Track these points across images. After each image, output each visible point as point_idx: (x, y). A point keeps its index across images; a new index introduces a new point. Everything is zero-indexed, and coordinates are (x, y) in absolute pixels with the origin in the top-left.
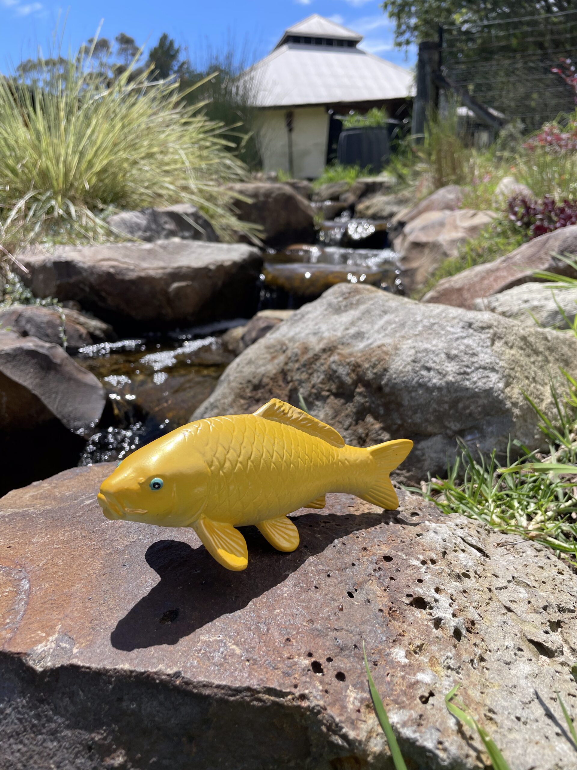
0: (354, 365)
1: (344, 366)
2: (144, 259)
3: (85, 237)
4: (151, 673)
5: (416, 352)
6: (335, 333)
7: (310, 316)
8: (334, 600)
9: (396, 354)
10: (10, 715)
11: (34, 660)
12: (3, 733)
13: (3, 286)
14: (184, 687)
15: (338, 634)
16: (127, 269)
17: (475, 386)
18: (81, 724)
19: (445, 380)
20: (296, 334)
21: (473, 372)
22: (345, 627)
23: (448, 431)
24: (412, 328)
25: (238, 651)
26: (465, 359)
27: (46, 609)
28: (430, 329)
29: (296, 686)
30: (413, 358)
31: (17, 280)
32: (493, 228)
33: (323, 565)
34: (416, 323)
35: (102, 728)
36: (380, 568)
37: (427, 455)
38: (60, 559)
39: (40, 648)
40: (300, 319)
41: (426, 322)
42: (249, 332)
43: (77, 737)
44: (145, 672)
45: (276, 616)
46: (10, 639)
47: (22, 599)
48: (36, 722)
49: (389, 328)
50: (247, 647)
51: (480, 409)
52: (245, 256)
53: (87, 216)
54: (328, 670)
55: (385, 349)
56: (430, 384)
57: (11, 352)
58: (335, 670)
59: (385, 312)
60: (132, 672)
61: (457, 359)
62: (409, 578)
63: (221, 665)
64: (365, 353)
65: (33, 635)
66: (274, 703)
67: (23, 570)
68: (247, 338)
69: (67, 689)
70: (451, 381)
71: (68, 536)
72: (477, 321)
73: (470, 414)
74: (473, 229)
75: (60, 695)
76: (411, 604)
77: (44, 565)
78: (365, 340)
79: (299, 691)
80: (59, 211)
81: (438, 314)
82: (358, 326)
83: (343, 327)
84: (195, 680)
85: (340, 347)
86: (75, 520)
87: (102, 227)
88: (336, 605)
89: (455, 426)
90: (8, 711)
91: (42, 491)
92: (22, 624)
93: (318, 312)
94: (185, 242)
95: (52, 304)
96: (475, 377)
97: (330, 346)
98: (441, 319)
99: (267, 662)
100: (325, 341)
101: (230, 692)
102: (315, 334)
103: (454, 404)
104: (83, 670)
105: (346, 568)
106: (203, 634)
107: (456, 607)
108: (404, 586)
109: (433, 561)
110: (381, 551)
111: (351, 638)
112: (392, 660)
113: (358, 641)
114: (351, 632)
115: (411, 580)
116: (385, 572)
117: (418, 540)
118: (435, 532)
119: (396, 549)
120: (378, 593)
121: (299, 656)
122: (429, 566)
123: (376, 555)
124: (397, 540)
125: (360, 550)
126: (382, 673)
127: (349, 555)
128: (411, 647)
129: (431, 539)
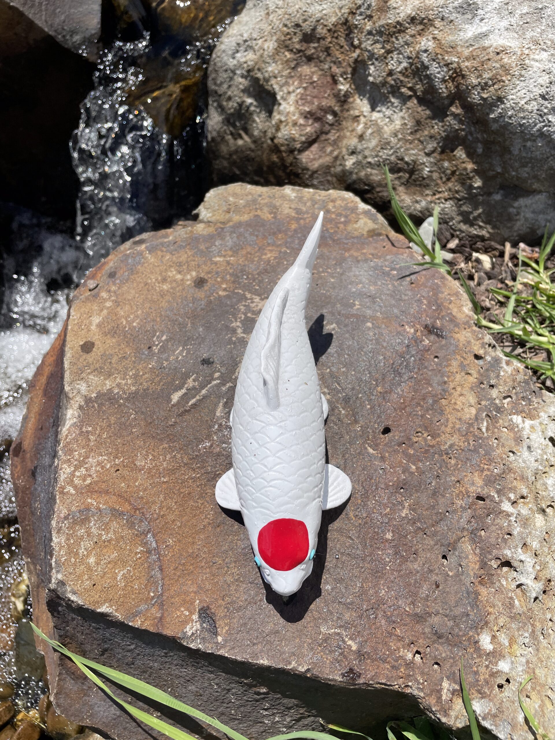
0: (455, 70)
1: (440, 65)
5: (551, 82)
9: (521, 75)
37: (522, 214)
55: (505, 59)
64: (474, 52)
67: (144, 519)
78: (477, 22)
85: (438, 23)
97: (423, 13)
107: (538, 568)
108: (494, 545)
109: (523, 497)
110: (474, 488)
111: (446, 625)
112: (479, 648)
113: (452, 628)
114: (446, 616)
115: (501, 535)
116: (477, 522)
117: (511, 462)
118: (529, 447)
119: (489, 481)
120: (470, 557)
121: (404, 648)
122: (519, 511)
123: (469, 496)
124: (490, 465)
125: (454, 485)
126: (470, 661)
127: (444, 496)
128: (495, 628)
129: (524, 462)
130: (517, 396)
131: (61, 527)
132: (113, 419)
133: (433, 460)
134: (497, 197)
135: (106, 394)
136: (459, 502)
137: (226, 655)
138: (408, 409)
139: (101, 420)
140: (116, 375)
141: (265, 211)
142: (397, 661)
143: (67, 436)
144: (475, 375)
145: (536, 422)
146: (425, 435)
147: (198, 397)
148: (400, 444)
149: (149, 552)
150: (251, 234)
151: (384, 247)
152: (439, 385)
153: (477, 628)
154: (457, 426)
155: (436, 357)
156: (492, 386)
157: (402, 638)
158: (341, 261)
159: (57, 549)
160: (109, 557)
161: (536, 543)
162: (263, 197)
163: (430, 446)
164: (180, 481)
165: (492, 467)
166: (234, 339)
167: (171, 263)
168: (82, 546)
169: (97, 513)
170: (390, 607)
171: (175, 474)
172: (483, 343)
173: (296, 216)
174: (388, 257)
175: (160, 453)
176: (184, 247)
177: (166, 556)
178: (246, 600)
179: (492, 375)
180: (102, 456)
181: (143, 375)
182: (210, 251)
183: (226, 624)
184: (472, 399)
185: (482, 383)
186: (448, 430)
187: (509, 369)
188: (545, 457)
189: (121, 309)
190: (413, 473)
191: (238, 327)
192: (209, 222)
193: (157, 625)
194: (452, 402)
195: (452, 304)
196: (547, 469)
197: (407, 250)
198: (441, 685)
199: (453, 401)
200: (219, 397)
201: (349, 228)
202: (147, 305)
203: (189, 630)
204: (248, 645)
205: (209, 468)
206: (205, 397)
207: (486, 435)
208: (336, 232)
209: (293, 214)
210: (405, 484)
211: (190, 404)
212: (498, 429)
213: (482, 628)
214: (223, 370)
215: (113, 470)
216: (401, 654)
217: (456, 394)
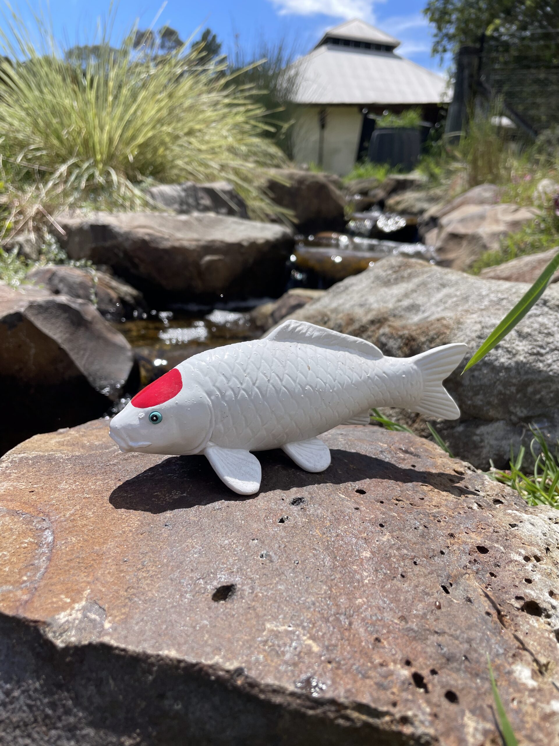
0: (407, 339)
1: (395, 339)
2: (179, 230)
3: (123, 206)
4: (205, 665)
5: (483, 327)
6: (385, 305)
7: (355, 288)
8: (427, 594)
9: (458, 328)
10: (17, 699)
11: (54, 632)
12: (7, 721)
13: (39, 247)
14: (248, 689)
15: (440, 638)
16: (162, 238)
17: (549, 369)
18: (108, 722)
19: (515, 359)
20: (339, 305)
21: (547, 353)
22: (447, 630)
23: (513, 417)
24: (477, 302)
25: (316, 648)
26: (539, 339)
27: (73, 568)
28: (498, 304)
29: (394, 704)
30: (478, 333)
31: (53, 240)
32: (536, 225)
33: (407, 550)
34: (482, 297)
35: (134, 731)
36: (475, 560)
37: (486, 441)
38: (90, 510)
39: (62, 617)
40: (344, 291)
41: (493, 297)
42: (279, 308)
43: (101, 738)
44: (197, 664)
45: (359, 607)
46: (26, 602)
47: (43, 553)
48: (49, 712)
49: (450, 302)
50: (326, 643)
51: (552, 395)
52: (278, 235)
53: (126, 186)
54: (434, 686)
55: (445, 322)
56: (497, 363)
57: (43, 304)
58: (443, 687)
59: (443, 286)
60: (179, 661)
61: (530, 338)
62: (514, 576)
63: (295, 665)
64: (421, 326)
65: (54, 600)
66: (366, 725)
67: (47, 519)
68: (277, 315)
69: (94, 675)
70: (522, 361)
71: (100, 485)
72: (553, 299)
73: (540, 401)
74: (515, 224)
75: (83, 682)
76: (522, 609)
77: (72, 515)
78: (420, 313)
79: (400, 711)
80: (100, 179)
81: (507, 289)
82: (412, 299)
83: (395, 299)
84: (263, 682)
85: (391, 319)
86: (108, 468)
87: (139, 198)
88: (431, 600)
89: (522, 412)
90: (16, 693)
91: (69, 438)
92: (42, 584)
93: (364, 285)
94: (220, 217)
95: (86, 266)
96: (549, 359)
97: (380, 317)
98: (511, 295)
99: (354, 667)
100: (374, 313)
101: (308, 703)
102: (361, 305)
103: (523, 387)
104: (117, 652)
105: (434, 556)
106: (268, 620)
108: (510, 586)
109: (536, 557)
112: (515, 680)
115: (517, 579)
118: (532, 524)
119: (490, 540)
124: (488, 529)
129: (529, 531)
130: (508, 502)
133: (418, 516)
134: (460, 429)
138: (385, 484)
146: (407, 502)
148: (377, 501)
154: (444, 503)
156: (478, 491)
172: (462, 465)
179: (476, 483)
186: (434, 504)
194: (435, 491)
210: (385, 522)
213: (514, 658)
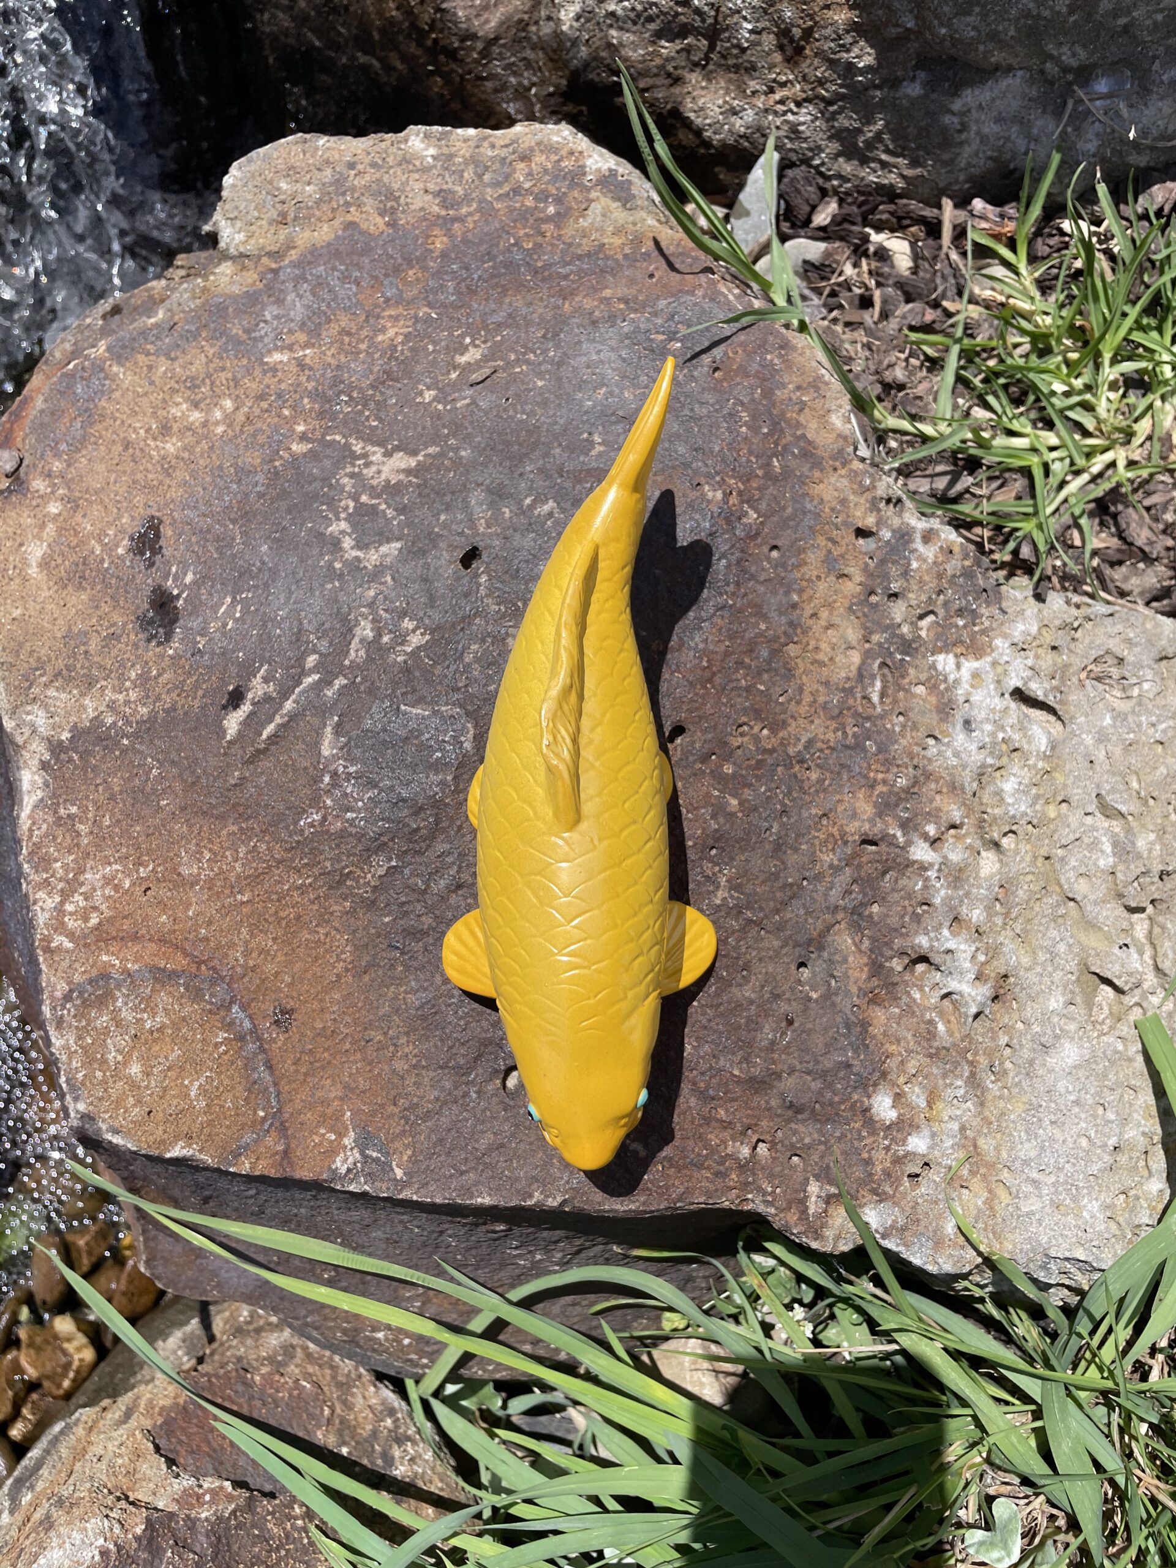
23: (1049, 66)
37: (974, 128)
51: (1159, 17)
73: (1126, 30)
107: (982, 958)
108: (896, 930)
109: (954, 826)
110: (857, 824)
111: (809, 1088)
112: (871, 1119)
113: (820, 1093)
114: (809, 1073)
115: (910, 909)
116: (863, 891)
117: (930, 760)
118: (967, 723)
119: (885, 807)
120: (851, 959)
121: (734, 1140)
122: (945, 857)
123: (846, 843)
124: (888, 771)
125: (816, 823)
126: (856, 1144)
127: (796, 850)
128: (902, 1080)
129: (957, 754)
130: (947, 611)
131: (62, 1016)
132: (116, 782)
133: (772, 780)
134: (914, 90)
135: (89, 728)
136: (828, 858)
137: (415, 1198)
138: (718, 680)
139: (92, 788)
140: (104, 683)
141: (368, 208)
142: (721, 1163)
143: (30, 830)
144: (858, 577)
145: (983, 664)
146: (756, 729)
147: (278, 720)
148: (705, 758)
149: (241, 1038)
150: (345, 278)
151: (651, 276)
152: (781, 614)
153: (865, 1087)
154: (821, 699)
155: (774, 547)
156: (895, 595)
157: (730, 1123)
158: (554, 329)
159: (64, 1058)
160: (166, 1058)
161: (978, 911)
162: (360, 167)
163: (766, 751)
164: (274, 897)
165: (890, 776)
166: (338, 565)
167: (173, 383)
168: (111, 1047)
169: (125, 981)
170: (703, 1074)
171: (262, 883)
172: (874, 498)
173: (443, 213)
174: (662, 303)
175: (225, 845)
176: (196, 336)
177: (274, 1040)
178: (437, 1099)
179: (894, 571)
180: (110, 864)
181: (159, 675)
182: (255, 339)
183: (407, 1146)
184: (853, 634)
185: (872, 592)
186: (803, 709)
187: (929, 552)
188: (1001, 735)
189: (84, 516)
190: (732, 815)
191: (343, 532)
192: (242, 255)
193: (281, 1165)
194: (810, 647)
195: (807, 410)
196: (1005, 760)
197: (703, 279)
198: (805, 1191)
199: (813, 643)
200: (323, 711)
201: (569, 232)
202: (139, 500)
203: (341, 1165)
204: (451, 1176)
205: (328, 864)
206: (293, 717)
207: (879, 710)
208: (538, 246)
209: (436, 209)
210: (718, 840)
211: (264, 736)
212: (907, 691)
213: (875, 1085)
214: (323, 645)
215: (139, 890)
216: (729, 1150)
217: (817, 627)
